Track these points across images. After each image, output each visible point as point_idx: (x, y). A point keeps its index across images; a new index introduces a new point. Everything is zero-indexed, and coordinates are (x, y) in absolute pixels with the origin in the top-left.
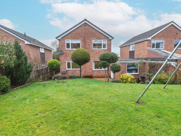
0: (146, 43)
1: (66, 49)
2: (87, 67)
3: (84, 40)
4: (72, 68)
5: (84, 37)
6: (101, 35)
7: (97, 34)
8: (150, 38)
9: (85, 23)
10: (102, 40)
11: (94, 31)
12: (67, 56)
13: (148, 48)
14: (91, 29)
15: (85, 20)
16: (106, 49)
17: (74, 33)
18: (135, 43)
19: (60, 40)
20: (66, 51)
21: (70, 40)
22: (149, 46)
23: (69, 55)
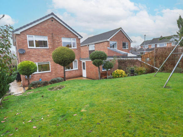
0: (106, 43)
1: (29, 47)
2: (58, 69)
3: (52, 37)
4: (39, 71)
5: (52, 34)
6: (70, 33)
7: (66, 32)
8: (108, 40)
9: (52, 18)
10: (72, 39)
11: (62, 28)
12: (31, 56)
13: (108, 48)
14: (59, 26)
15: (52, 14)
16: (76, 48)
17: (38, 27)
18: (95, 44)
19: (19, 34)
20: (30, 50)
21: (34, 36)
22: (109, 47)
23: (33, 54)
